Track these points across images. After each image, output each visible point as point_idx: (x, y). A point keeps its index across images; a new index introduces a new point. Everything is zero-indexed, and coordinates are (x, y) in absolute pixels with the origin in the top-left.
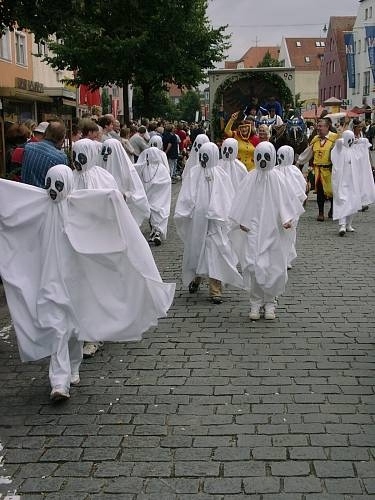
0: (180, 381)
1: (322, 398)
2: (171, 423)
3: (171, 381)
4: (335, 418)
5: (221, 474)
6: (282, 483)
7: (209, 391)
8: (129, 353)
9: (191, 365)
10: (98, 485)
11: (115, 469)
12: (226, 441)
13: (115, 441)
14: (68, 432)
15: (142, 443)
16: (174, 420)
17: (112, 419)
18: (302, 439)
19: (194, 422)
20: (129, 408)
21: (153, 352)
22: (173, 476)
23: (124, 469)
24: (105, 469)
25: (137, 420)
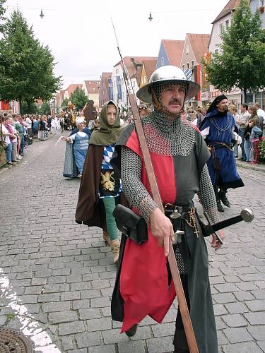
0: (59, 220)
2: (57, 236)
3: (55, 220)
5: (81, 254)
6: (106, 255)
8: (36, 211)
9: (62, 213)
10: (33, 262)
11: (39, 255)
12: (81, 241)
13: (36, 245)
14: (16, 242)
15: (47, 245)
16: (59, 235)
17: (33, 237)
19: (67, 235)
20: (40, 232)
21: (46, 209)
22: (62, 256)
23: (42, 255)
24: (34, 255)
25: (44, 236)
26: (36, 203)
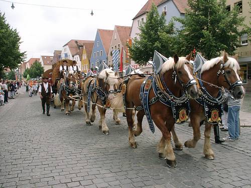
0: (30, 162)
1: (76, 162)
2: (31, 175)
3: (27, 162)
4: (82, 168)
7: (41, 164)
8: (10, 154)
9: (32, 156)
12: (51, 179)
13: (14, 183)
16: (32, 174)
17: (11, 176)
18: (74, 175)
20: (16, 172)
21: (19, 153)
25: (19, 176)
26: (10, 148)
